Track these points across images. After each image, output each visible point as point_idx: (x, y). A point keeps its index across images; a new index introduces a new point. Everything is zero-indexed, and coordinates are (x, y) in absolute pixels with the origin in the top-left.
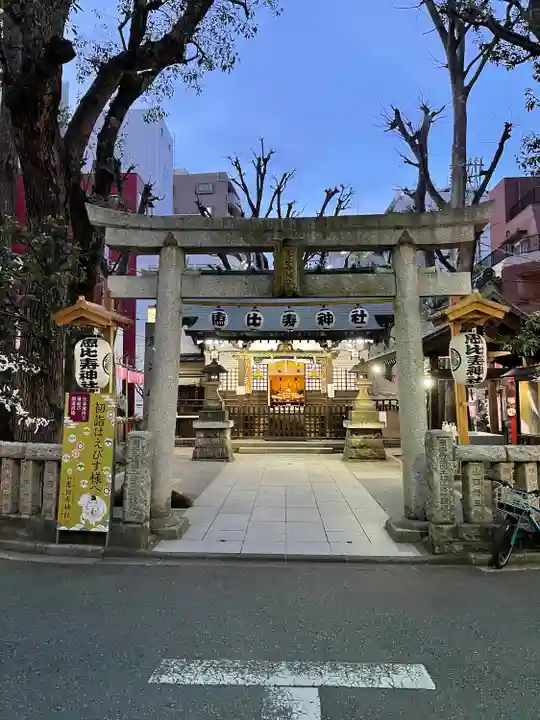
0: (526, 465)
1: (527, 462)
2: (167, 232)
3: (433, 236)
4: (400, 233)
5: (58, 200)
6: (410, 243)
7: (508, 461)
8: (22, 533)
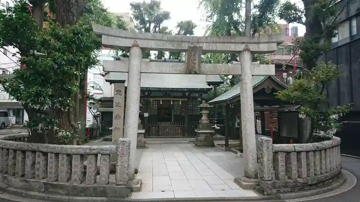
0: (302, 153)
1: (302, 152)
2: (134, 40)
3: (258, 47)
4: (244, 46)
5: (74, 19)
6: (248, 50)
7: (295, 152)
8: (61, 191)
